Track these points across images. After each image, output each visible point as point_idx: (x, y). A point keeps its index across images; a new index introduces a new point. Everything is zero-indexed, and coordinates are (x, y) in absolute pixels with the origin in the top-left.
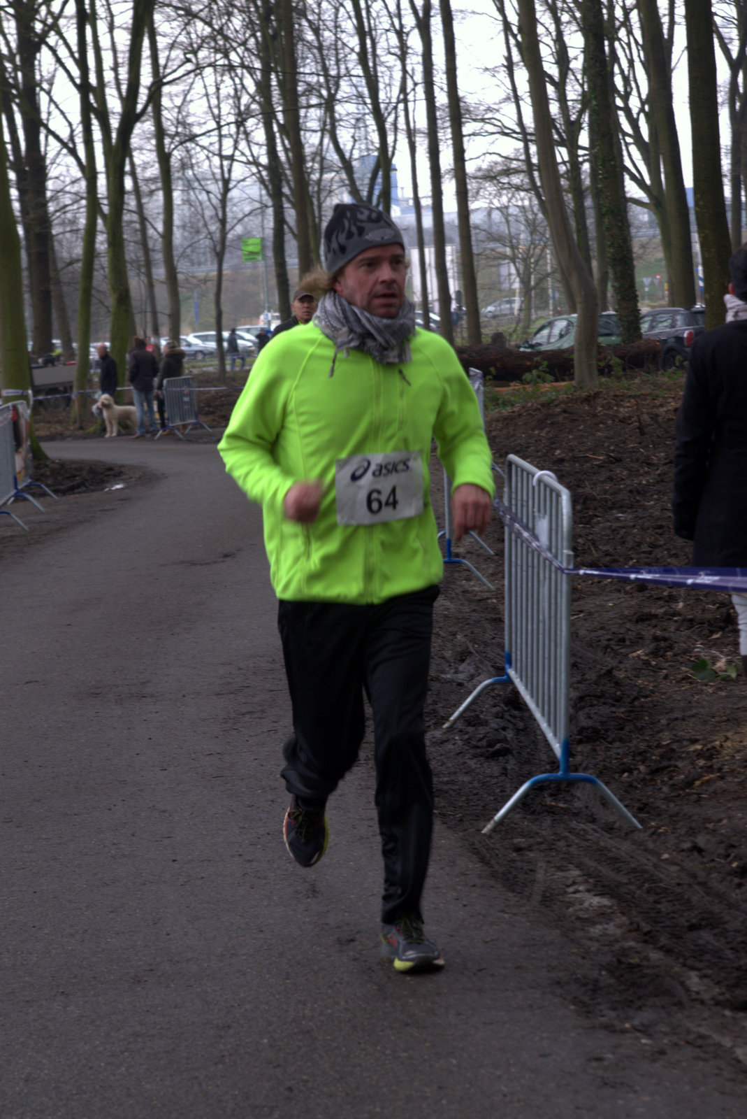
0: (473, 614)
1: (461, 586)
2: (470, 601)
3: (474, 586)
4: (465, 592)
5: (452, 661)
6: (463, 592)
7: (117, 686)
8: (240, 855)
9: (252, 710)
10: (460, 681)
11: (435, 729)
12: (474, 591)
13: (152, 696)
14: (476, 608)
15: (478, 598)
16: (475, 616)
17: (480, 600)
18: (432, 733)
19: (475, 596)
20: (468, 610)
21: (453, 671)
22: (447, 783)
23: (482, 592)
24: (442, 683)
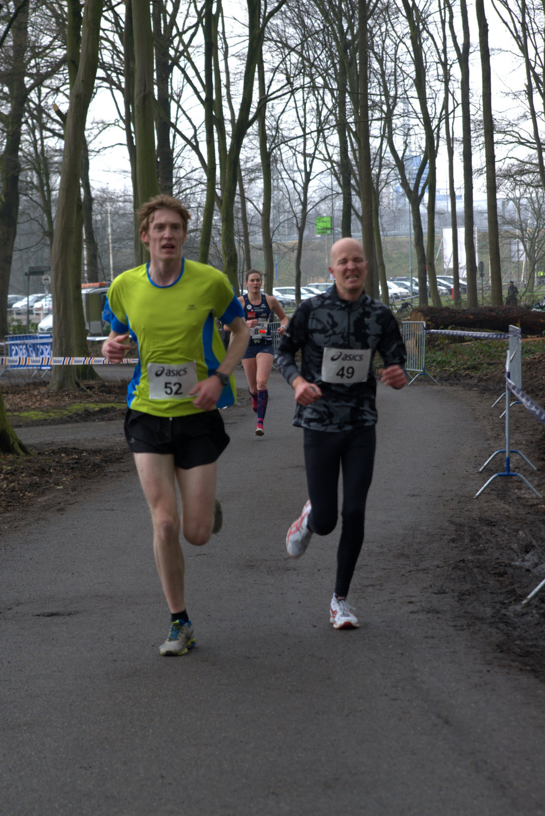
0: (528, 516)
1: (515, 494)
2: (525, 506)
3: (524, 494)
4: (519, 498)
5: (518, 552)
6: (517, 498)
7: (267, 561)
8: (386, 695)
9: (372, 583)
10: (528, 568)
11: (516, 604)
12: (525, 498)
13: (294, 569)
14: (530, 511)
15: (530, 503)
16: (530, 518)
17: (532, 506)
18: (514, 607)
19: (528, 502)
20: (523, 513)
21: (520, 559)
22: (532, 646)
23: (532, 498)
24: (514, 569)
